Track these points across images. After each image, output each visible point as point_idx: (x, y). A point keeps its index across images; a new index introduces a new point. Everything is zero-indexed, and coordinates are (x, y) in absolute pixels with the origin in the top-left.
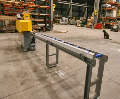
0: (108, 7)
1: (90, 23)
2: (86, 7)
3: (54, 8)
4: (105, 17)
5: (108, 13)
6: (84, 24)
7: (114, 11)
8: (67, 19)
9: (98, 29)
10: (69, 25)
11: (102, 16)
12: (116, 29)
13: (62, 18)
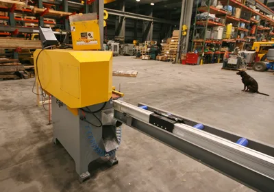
0: (210, 20)
1: (168, 53)
2: (151, 22)
3: (105, 20)
4: (203, 39)
5: (210, 32)
6: (155, 54)
7: (219, 27)
8: (117, 44)
9: (189, 64)
10: (121, 57)
11: (197, 38)
12: (235, 65)
13: (108, 43)
